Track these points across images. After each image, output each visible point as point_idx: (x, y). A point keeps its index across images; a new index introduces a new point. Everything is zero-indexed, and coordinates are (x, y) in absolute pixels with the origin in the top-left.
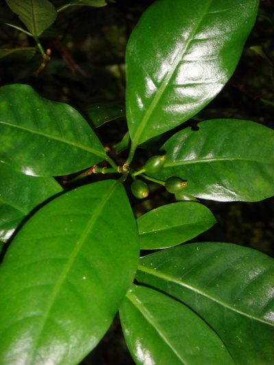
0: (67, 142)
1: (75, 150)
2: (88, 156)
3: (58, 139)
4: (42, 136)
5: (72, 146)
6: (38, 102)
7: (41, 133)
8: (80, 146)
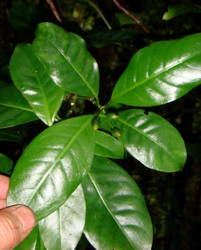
0: (82, 77)
1: (83, 84)
2: (88, 91)
3: (79, 74)
4: (72, 67)
5: (83, 81)
6: (83, 51)
7: (73, 66)
8: (87, 83)
